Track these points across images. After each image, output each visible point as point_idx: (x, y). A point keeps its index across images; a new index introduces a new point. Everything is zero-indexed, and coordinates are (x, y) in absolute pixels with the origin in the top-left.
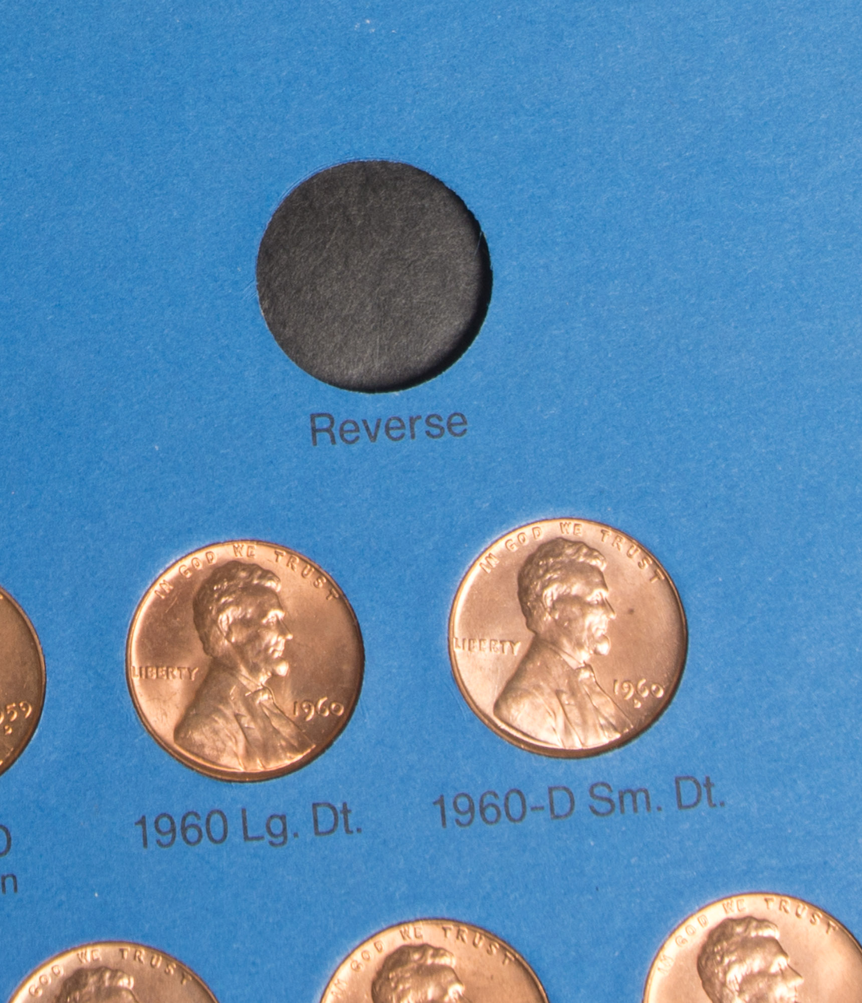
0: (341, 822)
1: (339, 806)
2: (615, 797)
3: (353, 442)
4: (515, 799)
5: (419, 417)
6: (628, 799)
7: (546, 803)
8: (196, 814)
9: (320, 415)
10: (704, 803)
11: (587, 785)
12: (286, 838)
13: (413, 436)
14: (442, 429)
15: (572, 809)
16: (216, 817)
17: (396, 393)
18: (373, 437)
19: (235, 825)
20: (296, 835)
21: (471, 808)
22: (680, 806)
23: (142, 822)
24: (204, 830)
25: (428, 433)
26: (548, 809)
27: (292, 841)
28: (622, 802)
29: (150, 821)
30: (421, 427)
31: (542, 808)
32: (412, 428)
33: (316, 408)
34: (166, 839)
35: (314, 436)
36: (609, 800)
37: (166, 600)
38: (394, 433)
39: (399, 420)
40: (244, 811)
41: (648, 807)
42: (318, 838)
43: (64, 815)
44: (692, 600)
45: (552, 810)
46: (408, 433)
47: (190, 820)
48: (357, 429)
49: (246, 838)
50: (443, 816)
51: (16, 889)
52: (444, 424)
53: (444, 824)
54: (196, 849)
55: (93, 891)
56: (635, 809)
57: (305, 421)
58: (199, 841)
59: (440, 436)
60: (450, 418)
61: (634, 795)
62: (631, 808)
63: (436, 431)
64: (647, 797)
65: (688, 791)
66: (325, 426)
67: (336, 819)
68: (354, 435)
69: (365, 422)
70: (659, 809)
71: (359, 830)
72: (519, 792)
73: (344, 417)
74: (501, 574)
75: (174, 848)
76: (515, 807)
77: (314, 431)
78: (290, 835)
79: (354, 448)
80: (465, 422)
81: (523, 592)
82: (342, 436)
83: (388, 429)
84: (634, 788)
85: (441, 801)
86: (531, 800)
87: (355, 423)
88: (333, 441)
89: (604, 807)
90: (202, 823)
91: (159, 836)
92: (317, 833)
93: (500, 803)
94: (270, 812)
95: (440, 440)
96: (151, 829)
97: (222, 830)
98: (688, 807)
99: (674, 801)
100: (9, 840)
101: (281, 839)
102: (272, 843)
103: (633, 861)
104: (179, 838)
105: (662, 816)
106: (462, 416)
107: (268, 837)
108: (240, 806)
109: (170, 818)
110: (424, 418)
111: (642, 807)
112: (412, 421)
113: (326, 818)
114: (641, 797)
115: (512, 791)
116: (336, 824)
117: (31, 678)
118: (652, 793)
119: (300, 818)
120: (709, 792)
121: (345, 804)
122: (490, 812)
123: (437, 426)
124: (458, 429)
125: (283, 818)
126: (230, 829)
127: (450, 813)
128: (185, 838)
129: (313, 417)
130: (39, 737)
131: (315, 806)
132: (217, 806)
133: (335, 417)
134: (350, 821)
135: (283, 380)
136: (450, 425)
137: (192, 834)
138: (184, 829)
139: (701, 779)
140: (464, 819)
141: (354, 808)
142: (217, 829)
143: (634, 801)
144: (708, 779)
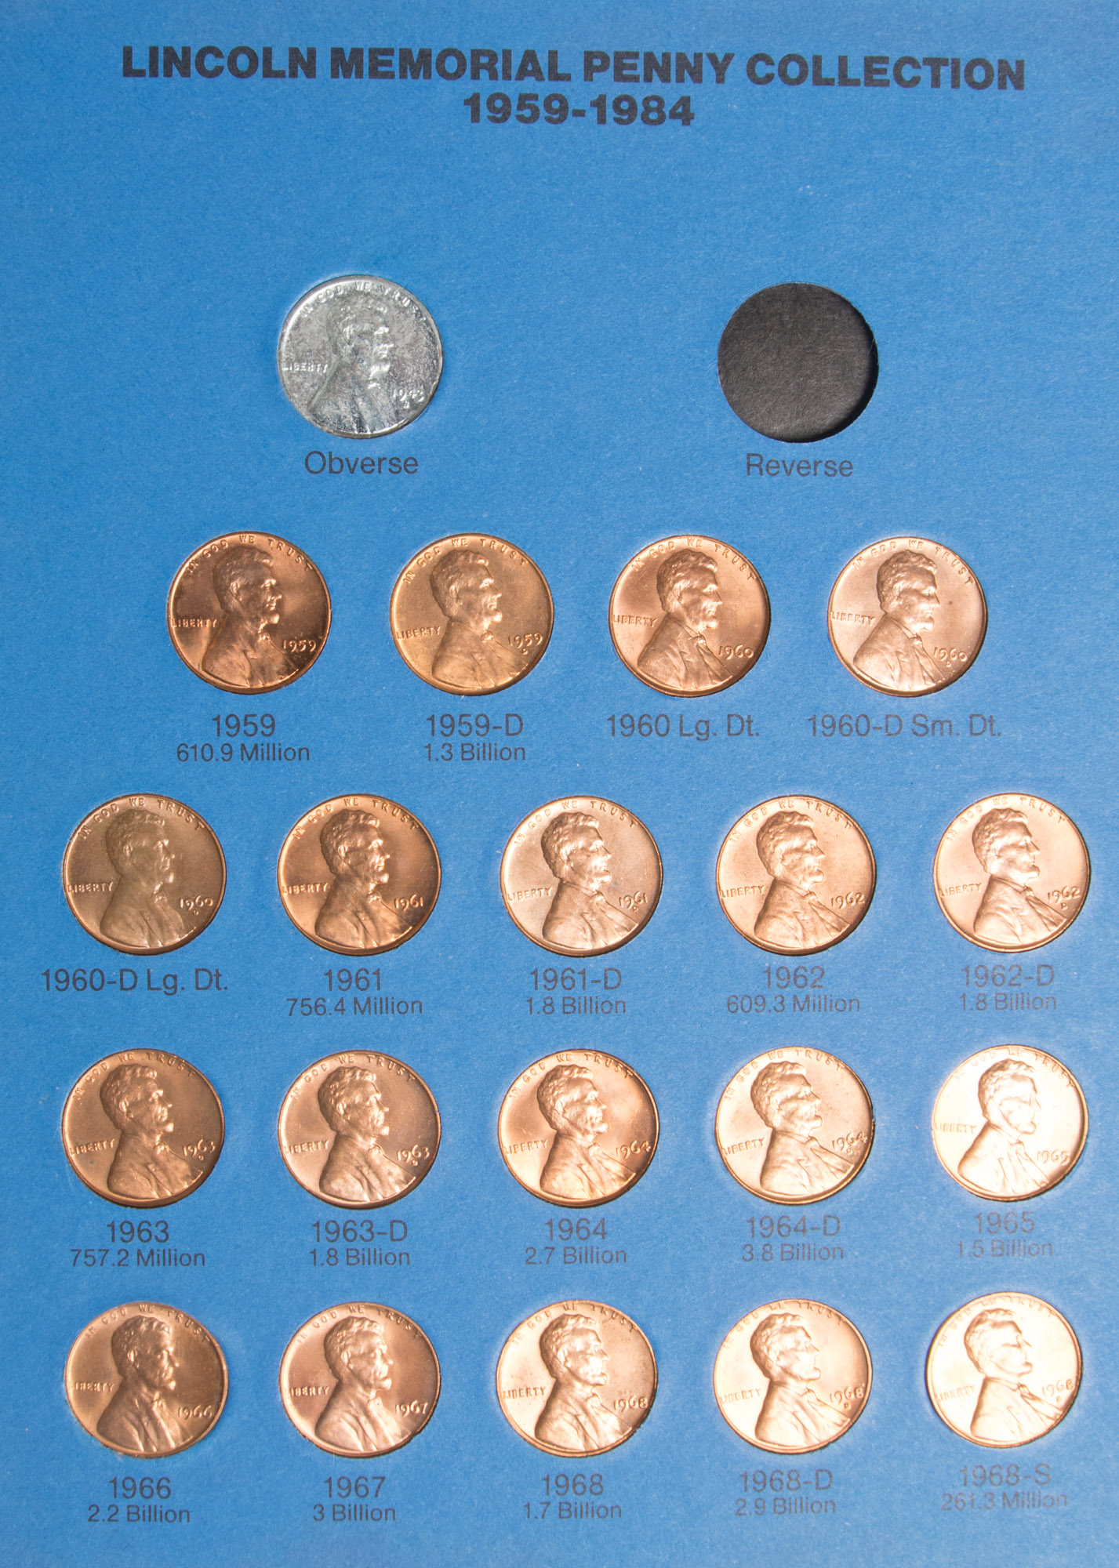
0: (746, 728)
1: (745, 717)
2: (929, 724)
3: (774, 475)
4: (863, 721)
5: (821, 462)
6: (937, 727)
7: (882, 725)
8: (649, 716)
9: (753, 455)
10: (988, 733)
11: (911, 716)
12: (708, 736)
13: (815, 474)
14: (835, 471)
15: (900, 730)
16: (662, 719)
17: (807, 444)
18: (789, 473)
19: (675, 725)
20: (715, 734)
21: (833, 725)
22: (972, 733)
23: (612, 719)
24: (653, 727)
25: (826, 473)
26: (884, 728)
27: (712, 738)
28: (933, 728)
29: (618, 718)
30: (821, 468)
31: (880, 728)
32: (815, 469)
33: (751, 450)
34: (627, 731)
35: (749, 469)
36: (925, 726)
37: (639, 572)
38: (803, 472)
39: (807, 462)
40: (681, 716)
41: (951, 733)
42: (729, 737)
43: (560, 711)
44: (990, 598)
45: (887, 729)
46: (812, 472)
47: (645, 720)
48: (778, 467)
49: (682, 734)
50: (814, 728)
51: (524, 758)
52: (837, 467)
53: (814, 734)
54: (647, 739)
55: (576, 762)
56: (942, 734)
57: (743, 458)
58: (649, 734)
59: (834, 475)
60: (842, 463)
61: (942, 723)
62: (939, 732)
63: (831, 472)
64: (950, 726)
65: (978, 724)
66: (756, 463)
67: (743, 726)
68: (776, 470)
69: (783, 462)
70: (958, 734)
71: (757, 734)
72: (866, 716)
73: (770, 457)
74: (867, 572)
75: (632, 737)
76: (863, 727)
77: (749, 465)
78: (711, 734)
79: (775, 479)
80: (851, 468)
81: (880, 584)
82: (767, 470)
83: (799, 468)
84: (942, 719)
85: (813, 719)
86: (873, 722)
87: (777, 462)
88: (761, 474)
89: (922, 730)
90: (653, 722)
91: (623, 729)
92: (729, 734)
93: (853, 723)
94: (700, 718)
95: (834, 478)
96: (618, 725)
97: (665, 728)
98: (977, 734)
99: (968, 730)
100: (522, 725)
101: (704, 737)
102: (698, 739)
103: (937, 767)
104: (636, 731)
105: (959, 739)
106: (850, 463)
107: (696, 735)
108: (679, 713)
109: (631, 718)
110: (824, 462)
111: (946, 733)
112: (816, 464)
113: (736, 725)
114: (946, 725)
115: (862, 715)
116: (742, 729)
117: (543, 618)
118: (954, 723)
119: (718, 723)
120: (992, 725)
121: (749, 716)
122: (846, 728)
123: (831, 468)
124: (846, 472)
125: (707, 722)
126: (671, 728)
127: (819, 727)
128: (640, 732)
129: (749, 456)
130: (546, 658)
131: (729, 716)
132: (663, 712)
133: (764, 457)
134: (752, 728)
135: (731, 430)
136: (841, 469)
137: (645, 729)
138: (640, 726)
139: (987, 717)
140: (828, 732)
141: (755, 720)
142: (662, 729)
143: (942, 728)
144: (991, 717)
